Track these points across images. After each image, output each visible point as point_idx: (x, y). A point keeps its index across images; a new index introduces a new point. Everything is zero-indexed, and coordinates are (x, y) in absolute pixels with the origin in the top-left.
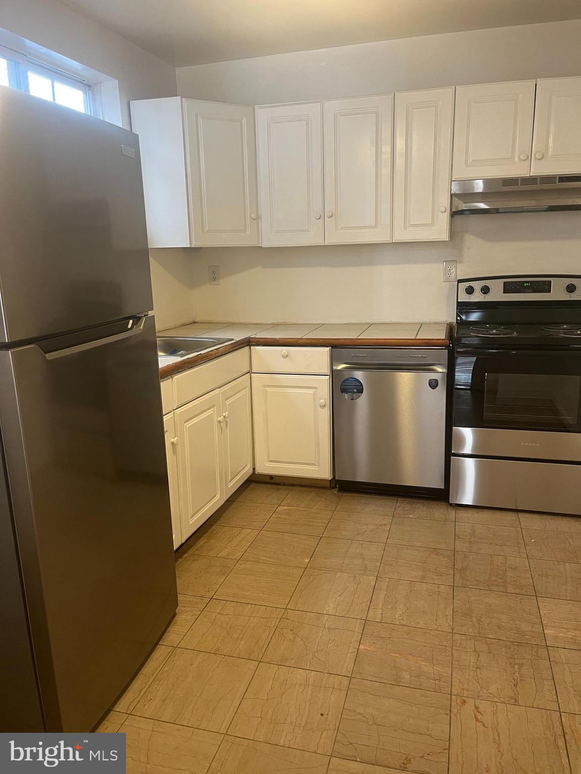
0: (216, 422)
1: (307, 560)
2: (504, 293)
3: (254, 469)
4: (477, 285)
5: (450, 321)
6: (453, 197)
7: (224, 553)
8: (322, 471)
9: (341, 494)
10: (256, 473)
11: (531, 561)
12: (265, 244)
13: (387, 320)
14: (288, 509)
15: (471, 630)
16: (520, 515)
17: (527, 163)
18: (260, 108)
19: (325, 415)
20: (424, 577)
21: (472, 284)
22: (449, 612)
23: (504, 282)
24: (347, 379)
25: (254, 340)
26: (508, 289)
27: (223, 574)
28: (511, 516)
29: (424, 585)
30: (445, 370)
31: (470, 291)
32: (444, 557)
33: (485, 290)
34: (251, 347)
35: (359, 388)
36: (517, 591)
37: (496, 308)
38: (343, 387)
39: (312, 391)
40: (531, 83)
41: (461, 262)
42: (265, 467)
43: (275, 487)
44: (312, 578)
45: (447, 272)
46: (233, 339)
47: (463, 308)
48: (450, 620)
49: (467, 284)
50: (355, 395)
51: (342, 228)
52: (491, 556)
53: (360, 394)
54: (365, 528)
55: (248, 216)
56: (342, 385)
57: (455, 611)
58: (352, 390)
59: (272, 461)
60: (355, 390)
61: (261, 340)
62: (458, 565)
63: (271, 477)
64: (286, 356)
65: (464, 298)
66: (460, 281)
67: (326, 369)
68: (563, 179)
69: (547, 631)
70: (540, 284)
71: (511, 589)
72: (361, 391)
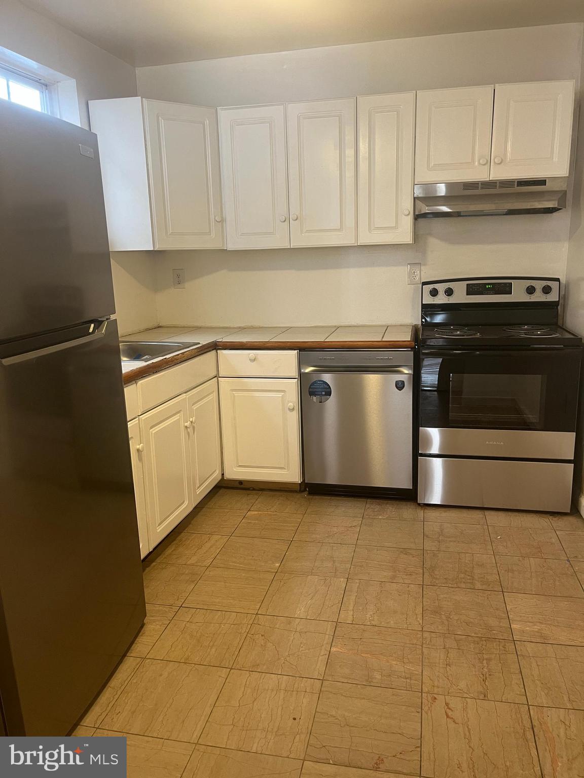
0: (183, 428)
1: (278, 565)
2: (467, 295)
3: (223, 474)
4: (441, 288)
5: (415, 323)
6: (417, 201)
7: (193, 560)
8: (292, 474)
9: (311, 497)
10: (225, 478)
11: (497, 557)
12: (230, 247)
13: (353, 323)
14: (258, 514)
15: (440, 627)
16: (487, 513)
17: (487, 167)
18: (222, 109)
19: (294, 418)
20: (394, 577)
21: (436, 286)
22: (419, 610)
23: (467, 285)
24: (315, 382)
25: (220, 343)
26: (471, 290)
27: (193, 582)
28: (477, 515)
29: (394, 585)
30: (411, 372)
31: (434, 293)
32: (414, 557)
33: (449, 292)
34: (218, 351)
35: (328, 390)
36: (484, 587)
37: (461, 310)
38: (311, 390)
39: (280, 395)
40: (490, 89)
41: (425, 265)
42: (234, 473)
43: (245, 492)
44: (282, 583)
45: (411, 274)
46: (199, 343)
47: (428, 310)
48: (420, 619)
49: (431, 286)
50: (323, 397)
51: (308, 231)
52: (459, 553)
53: (328, 397)
54: (336, 530)
55: (212, 217)
56: (310, 388)
57: (425, 609)
58: (320, 393)
59: (240, 466)
60: (324, 393)
61: (228, 344)
62: (427, 564)
63: (241, 482)
64: (253, 361)
65: (429, 300)
66: (424, 284)
67: (295, 373)
68: (522, 183)
69: (513, 626)
70: (502, 286)
71: (478, 585)
72: (329, 393)
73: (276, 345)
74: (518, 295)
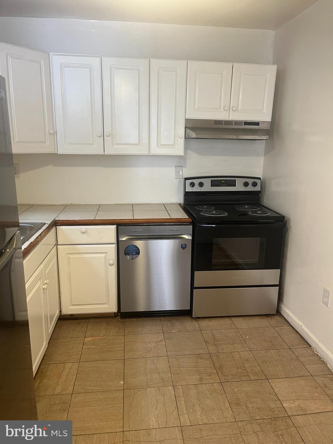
0: (42, 290)
1: (122, 383)
2: (211, 186)
3: (61, 311)
4: (196, 182)
5: (179, 202)
6: (186, 129)
7: (58, 390)
8: (112, 307)
9: (123, 320)
10: (62, 314)
11: (253, 352)
12: (61, 151)
14: (92, 339)
15: (245, 416)
16: (233, 319)
17: (228, 112)
18: (54, 55)
19: (113, 270)
20: (201, 379)
21: (194, 181)
22: (227, 405)
23: (211, 180)
24: (129, 246)
25: (59, 222)
26: (213, 184)
27: (65, 410)
28: (228, 321)
29: (204, 386)
30: (190, 238)
31: (192, 185)
32: (206, 360)
33: (201, 185)
34: (57, 227)
35: (138, 251)
36: (256, 377)
37: (207, 195)
38: (126, 251)
39: (103, 255)
40: (231, 65)
41: (185, 167)
42: (69, 309)
43: (76, 321)
44: (131, 399)
45: (177, 173)
46: (45, 224)
47: (187, 194)
48: (231, 412)
49: (191, 181)
50: (134, 256)
51: (117, 144)
52: (231, 353)
53: (138, 255)
54: (150, 346)
55: (47, 131)
56: (125, 250)
57: (230, 403)
58: (132, 253)
59: (73, 305)
60: (134, 253)
61: (65, 222)
62: (217, 365)
63: (72, 315)
64: (83, 233)
65: (189, 189)
66: (186, 179)
67: (113, 239)
68: (246, 123)
69: (284, 405)
70: (230, 181)
71: (253, 378)
72: (138, 253)
73: (101, 222)
74: (239, 187)
